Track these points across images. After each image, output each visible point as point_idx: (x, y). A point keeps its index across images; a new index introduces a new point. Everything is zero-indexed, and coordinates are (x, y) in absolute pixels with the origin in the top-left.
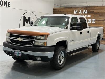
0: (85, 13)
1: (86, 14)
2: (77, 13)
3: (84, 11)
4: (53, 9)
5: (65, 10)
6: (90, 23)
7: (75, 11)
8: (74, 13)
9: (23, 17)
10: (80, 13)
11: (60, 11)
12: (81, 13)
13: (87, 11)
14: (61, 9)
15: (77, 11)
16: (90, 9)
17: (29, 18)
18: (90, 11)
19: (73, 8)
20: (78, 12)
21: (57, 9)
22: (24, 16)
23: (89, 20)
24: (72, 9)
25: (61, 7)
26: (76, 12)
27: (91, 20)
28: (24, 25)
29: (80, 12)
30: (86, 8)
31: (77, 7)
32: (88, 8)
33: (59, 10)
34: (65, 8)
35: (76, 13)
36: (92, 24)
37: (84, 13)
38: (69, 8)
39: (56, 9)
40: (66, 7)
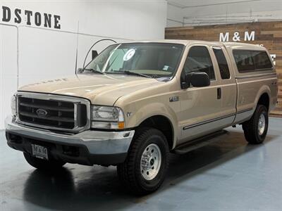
0: (249, 39)
1: (251, 42)
2: (228, 40)
3: (247, 33)
5: (197, 32)
7: (221, 34)
8: (220, 41)
10: (235, 39)
11: (184, 36)
12: (238, 39)
13: (253, 33)
14: (186, 30)
15: (227, 34)
16: (263, 30)
18: (263, 35)
19: (217, 28)
20: (231, 36)
21: (176, 31)
24: (215, 30)
25: (185, 26)
29: (236, 36)
30: (250, 26)
31: (227, 25)
32: (257, 27)
33: (181, 33)
34: (196, 27)
35: (224, 41)
37: (245, 40)
38: (206, 27)
39: (172, 31)
40: (197, 25)
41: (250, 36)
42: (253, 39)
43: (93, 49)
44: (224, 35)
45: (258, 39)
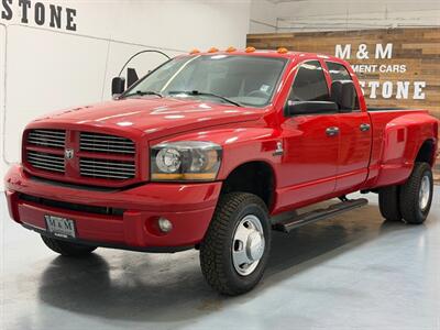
0: (383, 57)
1: (386, 61)
2: (348, 57)
3: (379, 47)
4: (248, 41)
5: (299, 44)
6: (406, 97)
7: (338, 47)
8: (337, 57)
9: (125, 71)
10: (361, 55)
12: (365, 56)
13: (389, 46)
14: (281, 39)
15: (348, 47)
16: (405, 41)
18: (405, 50)
19: (333, 36)
20: (354, 51)
21: (265, 40)
23: (400, 84)
24: (328, 39)
25: (279, 32)
26: (342, 52)
27: (407, 84)
29: (361, 51)
30: (385, 35)
31: (348, 32)
32: (396, 37)
33: (273, 44)
34: (297, 35)
35: (342, 57)
36: (411, 101)
37: (377, 57)
38: (313, 35)
39: (259, 40)
40: (300, 31)
41: (384, 51)
42: (389, 57)
43: (129, 66)
44: (343, 47)
45: (398, 55)
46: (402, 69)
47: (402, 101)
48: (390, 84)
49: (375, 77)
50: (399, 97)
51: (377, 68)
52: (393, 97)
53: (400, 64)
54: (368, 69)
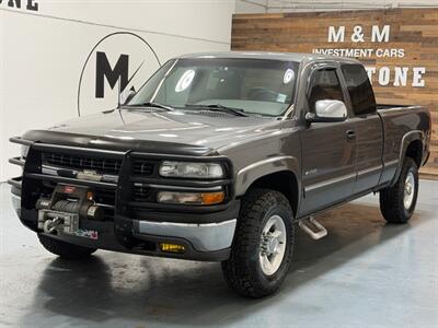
0: (380, 40)
1: (383, 44)
2: (342, 40)
3: (375, 29)
4: (234, 22)
5: (288, 25)
6: (404, 84)
7: (332, 29)
8: (330, 41)
9: (94, 56)
10: (356, 37)
11: (266, 29)
12: (361, 39)
13: (387, 28)
14: (270, 20)
15: (342, 29)
16: (404, 23)
17: (124, 60)
19: (325, 17)
20: (348, 33)
21: (252, 21)
22: (98, 53)
23: (398, 70)
24: (321, 20)
25: (269, 11)
26: (335, 34)
27: (406, 70)
28: (100, 93)
29: (357, 33)
30: (382, 16)
31: (342, 13)
32: (394, 18)
33: (262, 25)
34: (288, 16)
35: (336, 40)
36: (410, 89)
37: (373, 40)
38: (304, 16)
39: (245, 21)
40: (291, 11)
41: (381, 33)
42: (387, 40)
44: (337, 29)
45: (396, 38)
46: (400, 53)
47: (400, 88)
48: (387, 70)
49: (372, 62)
50: (396, 84)
51: (374, 53)
52: (391, 84)
53: (398, 48)
54: (364, 53)
